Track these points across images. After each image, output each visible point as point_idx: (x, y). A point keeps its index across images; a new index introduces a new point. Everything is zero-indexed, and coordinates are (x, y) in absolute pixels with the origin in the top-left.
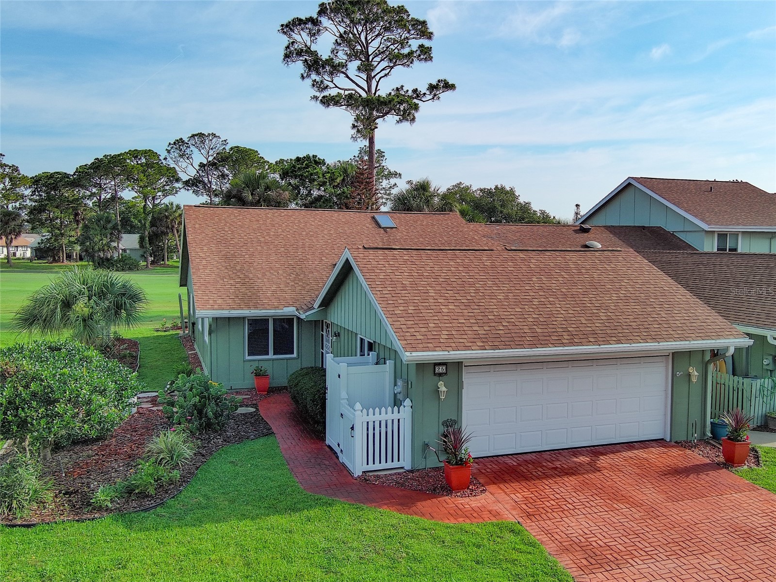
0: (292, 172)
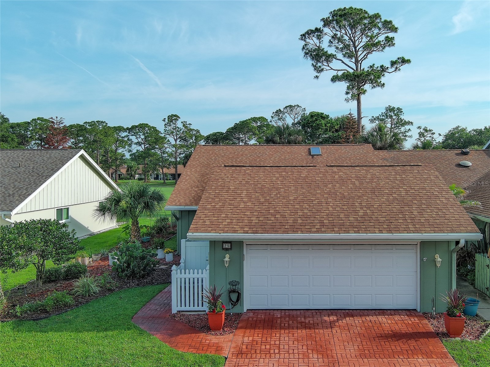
0: (307, 124)
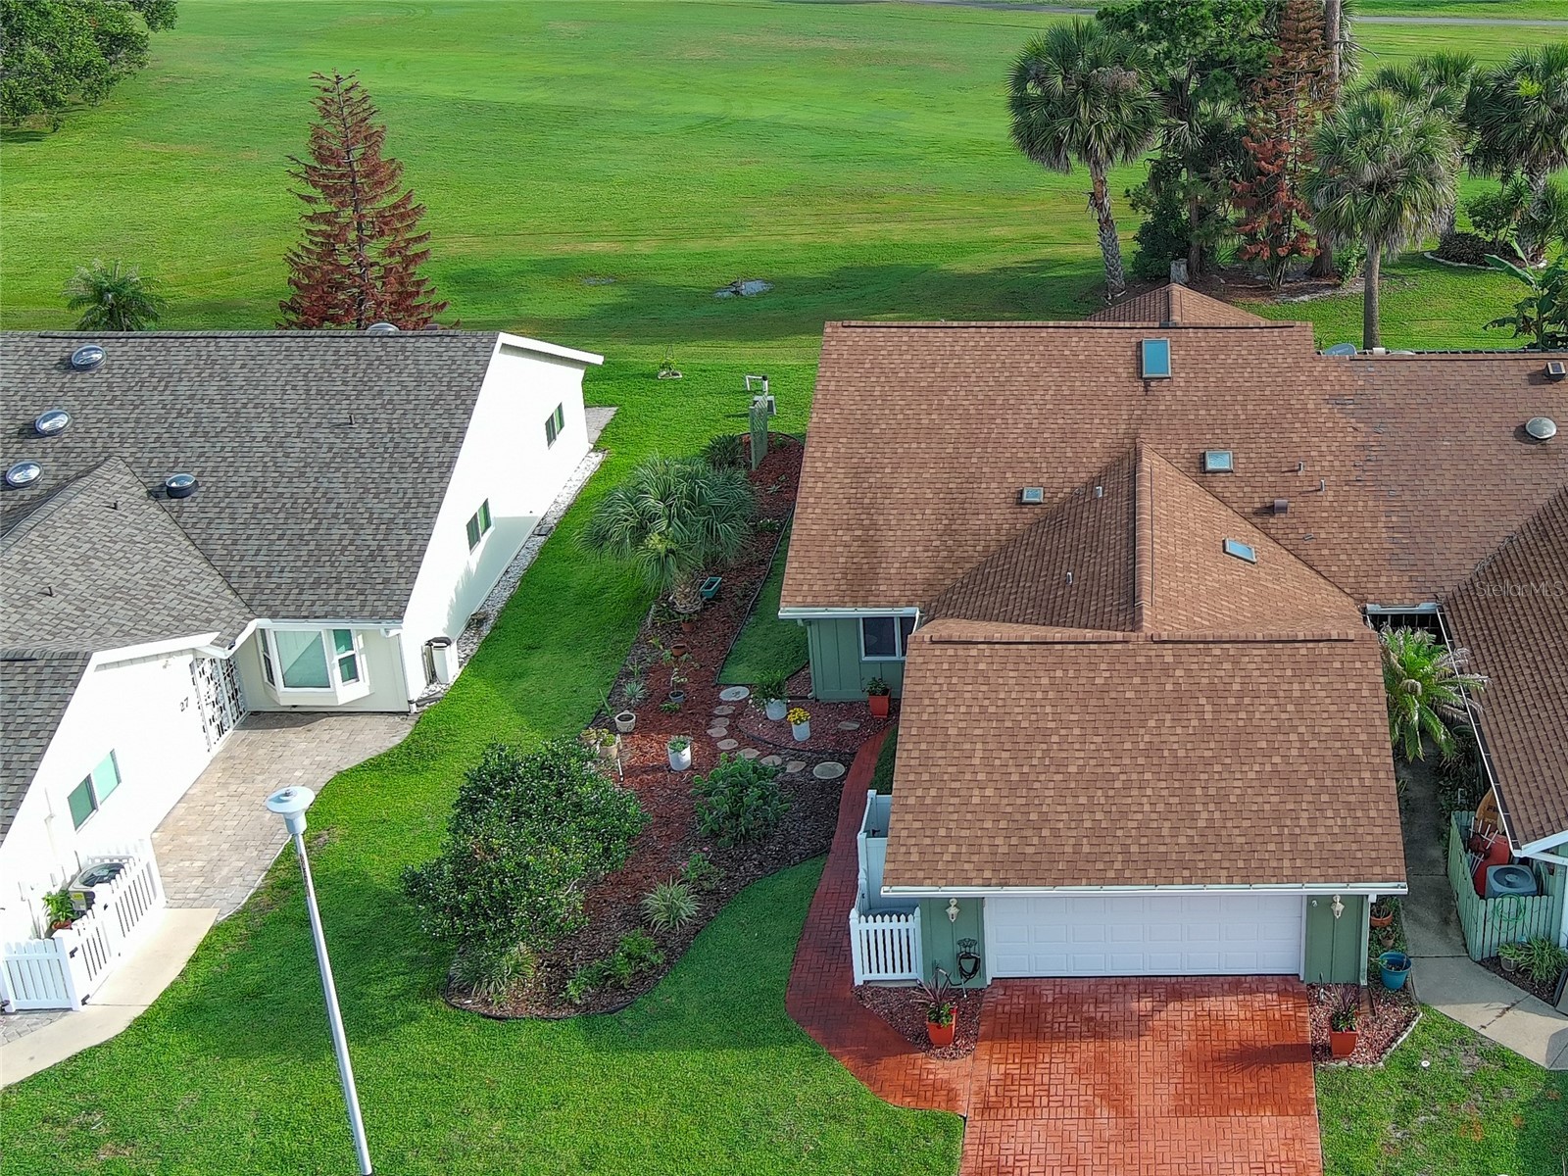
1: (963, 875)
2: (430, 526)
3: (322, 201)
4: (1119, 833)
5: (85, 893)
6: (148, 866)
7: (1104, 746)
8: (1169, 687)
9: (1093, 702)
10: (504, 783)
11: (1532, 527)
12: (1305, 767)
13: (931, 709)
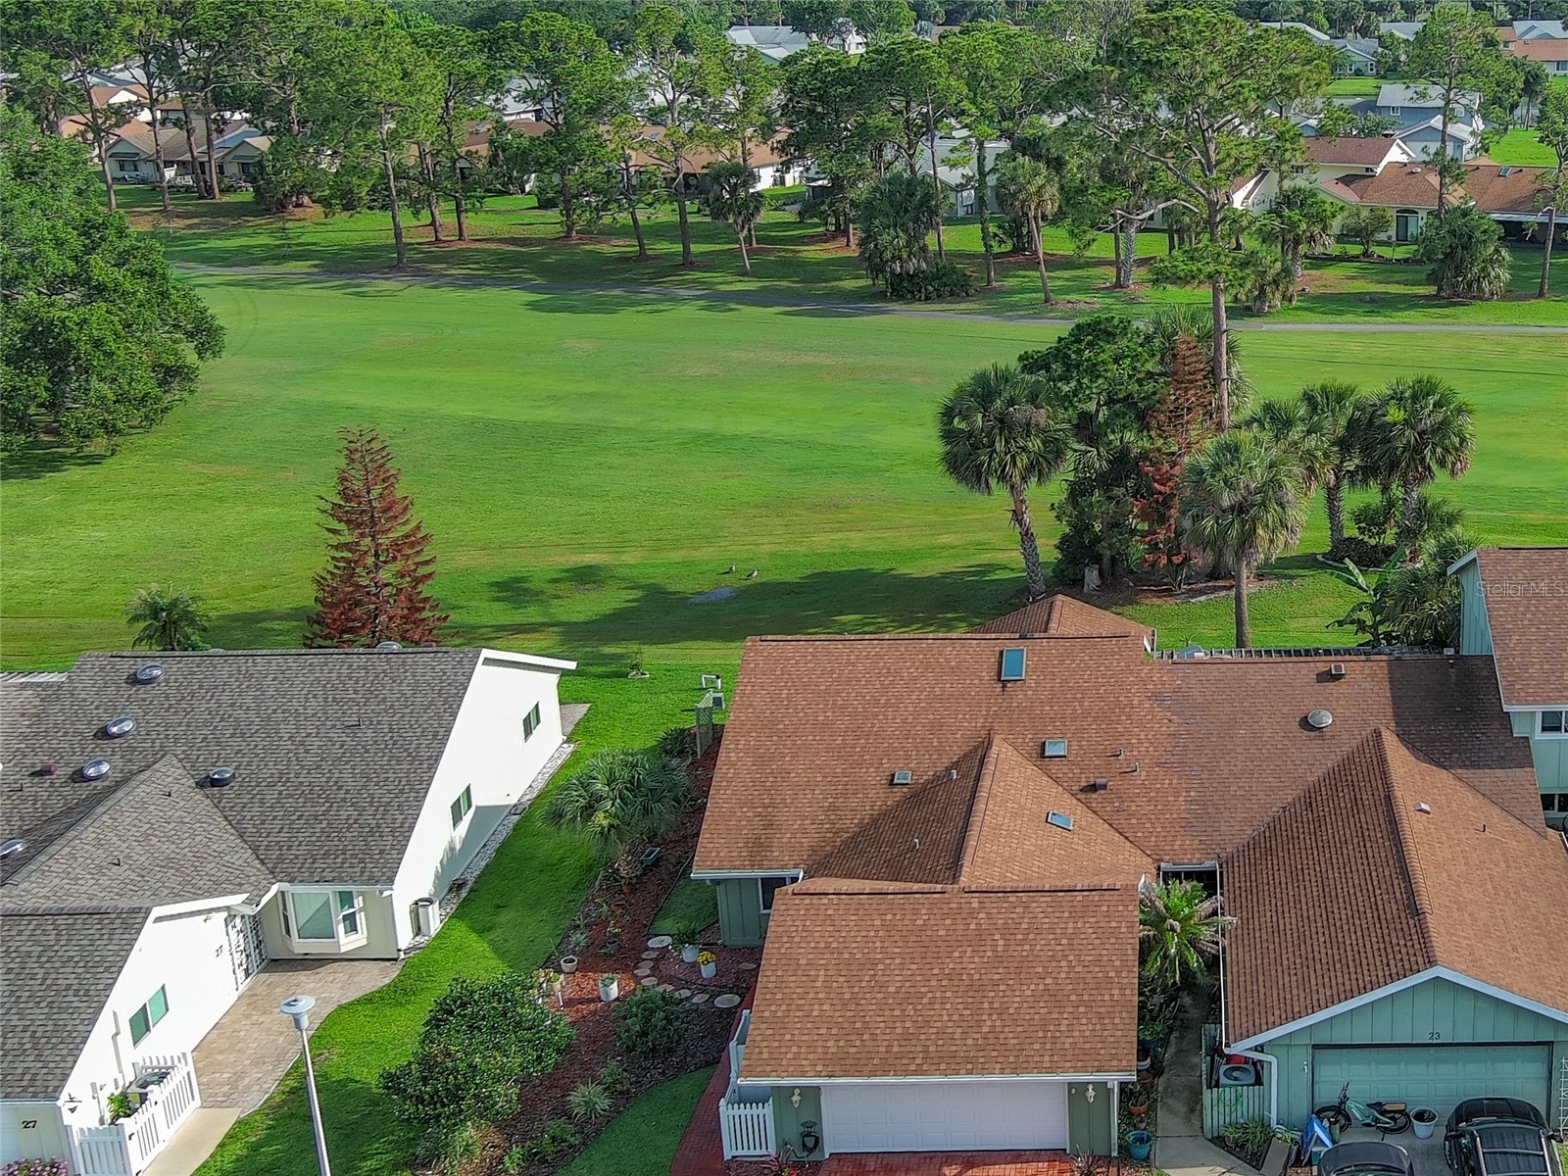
1: (801, 1068)
2: (419, 808)
3: (346, 532)
4: (922, 1037)
5: (140, 1094)
6: (188, 1074)
7: (918, 972)
8: (973, 927)
9: (913, 939)
10: (464, 1005)
11: (1302, 800)
12: (1070, 987)
13: (788, 945)
